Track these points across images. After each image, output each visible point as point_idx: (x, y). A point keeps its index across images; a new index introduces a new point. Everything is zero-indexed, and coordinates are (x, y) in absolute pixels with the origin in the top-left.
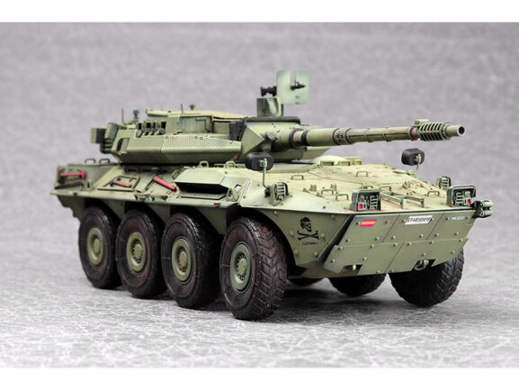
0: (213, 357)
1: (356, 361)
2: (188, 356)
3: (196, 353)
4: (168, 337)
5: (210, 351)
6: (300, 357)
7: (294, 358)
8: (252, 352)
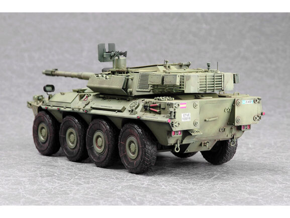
0: (93, 185)
1: (155, 185)
2: (82, 184)
3: (85, 183)
4: (68, 175)
5: (91, 182)
6: (131, 183)
7: (128, 184)
8: (109, 182)
